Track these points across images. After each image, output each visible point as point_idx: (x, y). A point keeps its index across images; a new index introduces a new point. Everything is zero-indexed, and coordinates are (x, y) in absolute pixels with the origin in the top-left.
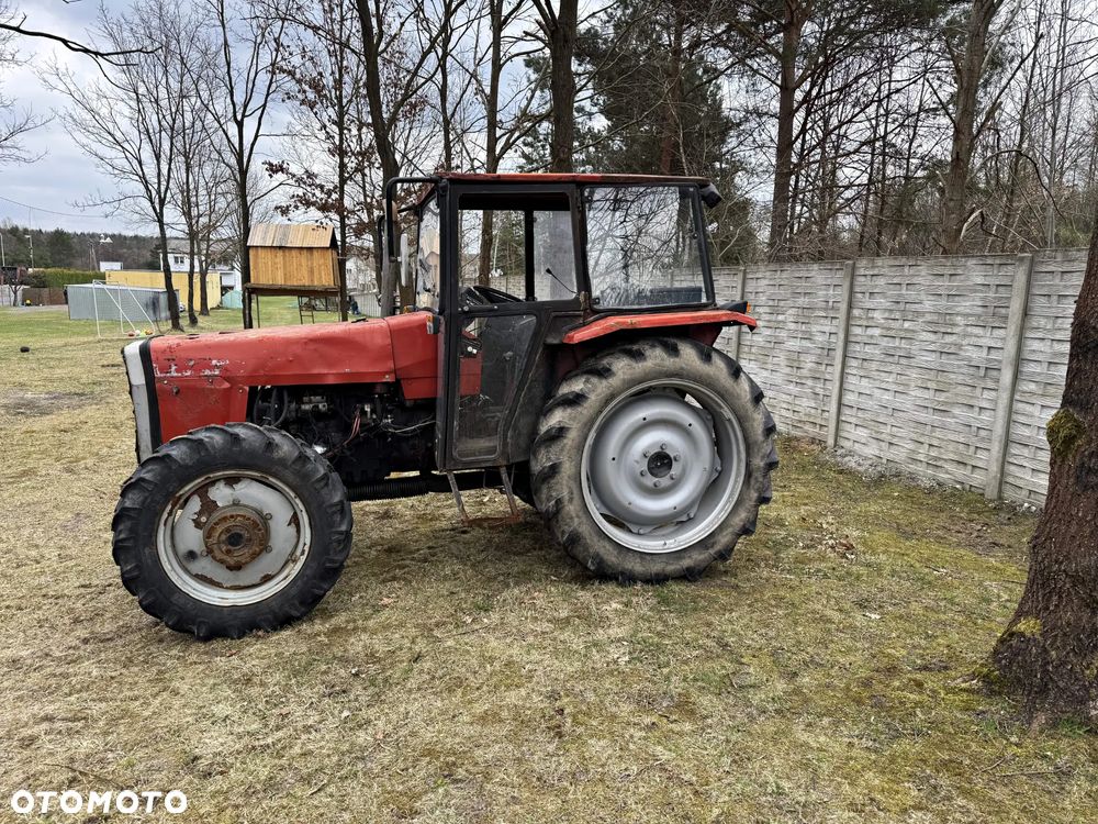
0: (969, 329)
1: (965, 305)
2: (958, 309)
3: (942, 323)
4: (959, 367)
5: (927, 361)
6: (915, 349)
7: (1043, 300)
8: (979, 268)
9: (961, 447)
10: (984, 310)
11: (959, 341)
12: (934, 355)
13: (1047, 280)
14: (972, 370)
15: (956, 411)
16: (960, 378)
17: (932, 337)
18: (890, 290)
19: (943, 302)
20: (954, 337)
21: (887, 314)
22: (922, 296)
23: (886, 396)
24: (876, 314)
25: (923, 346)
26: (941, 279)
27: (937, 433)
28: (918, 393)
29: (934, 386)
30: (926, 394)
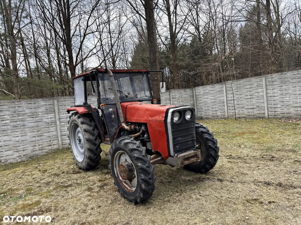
0: (43, 115)
1: (41, 110)
2: (38, 111)
3: (33, 115)
4: (43, 124)
5: (32, 125)
6: (25, 123)
7: (61, 106)
8: (42, 101)
9: (48, 142)
10: (47, 110)
11: (41, 118)
12: (33, 123)
13: (61, 102)
14: (47, 124)
15: (45, 134)
16: (44, 127)
17: (32, 119)
18: (10, 109)
19: (33, 110)
20: (39, 118)
21: (11, 116)
22: (25, 109)
23: (17, 138)
24: (5, 117)
25: (29, 121)
26: (31, 104)
27: (40, 141)
28: (31, 134)
29: (36, 130)
30: (33, 133)
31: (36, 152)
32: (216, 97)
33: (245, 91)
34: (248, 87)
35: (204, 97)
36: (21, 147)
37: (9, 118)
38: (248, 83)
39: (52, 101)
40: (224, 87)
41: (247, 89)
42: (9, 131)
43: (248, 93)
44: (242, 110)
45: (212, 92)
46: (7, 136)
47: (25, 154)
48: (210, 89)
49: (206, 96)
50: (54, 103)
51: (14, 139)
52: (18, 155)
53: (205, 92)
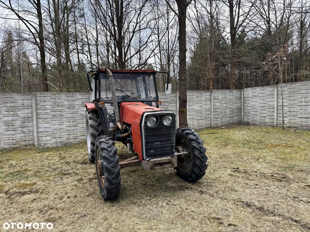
0: (79, 108)
1: (77, 103)
2: (75, 104)
3: (71, 107)
4: (78, 116)
6: (63, 113)
8: (79, 95)
9: (82, 132)
11: (77, 110)
12: (70, 114)
15: (79, 125)
16: (79, 118)
17: (69, 110)
18: (52, 100)
19: (71, 102)
21: (52, 106)
22: (63, 101)
23: (55, 127)
24: (47, 106)
25: (67, 112)
26: (69, 97)
27: (75, 131)
28: (67, 123)
29: (72, 121)
30: (69, 123)
31: (71, 141)
32: (266, 101)
33: (299, 97)
34: (304, 92)
35: (253, 100)
36: (58, 134)
37: (50, 108)
38: (304, 87)
39: (88, 95)
40: (276, 90)
41: (302, 95)
42: (49, 120)
43: (303, 100)
44: (294, 118)
45: (262, 95)
46: (47, 124)
47: (61, 141)
48: (260, 91)
49: (254, 99)
50: (89, 97)
51: (52, 126)
52: (55, 141)
53: (254, 95)
